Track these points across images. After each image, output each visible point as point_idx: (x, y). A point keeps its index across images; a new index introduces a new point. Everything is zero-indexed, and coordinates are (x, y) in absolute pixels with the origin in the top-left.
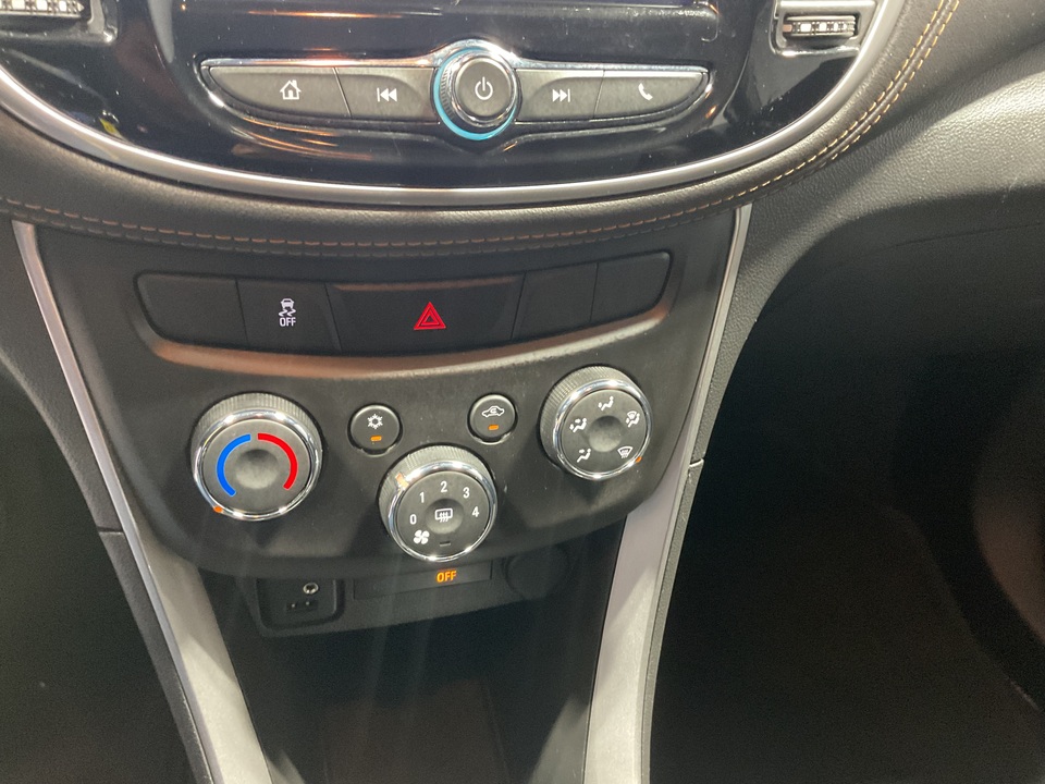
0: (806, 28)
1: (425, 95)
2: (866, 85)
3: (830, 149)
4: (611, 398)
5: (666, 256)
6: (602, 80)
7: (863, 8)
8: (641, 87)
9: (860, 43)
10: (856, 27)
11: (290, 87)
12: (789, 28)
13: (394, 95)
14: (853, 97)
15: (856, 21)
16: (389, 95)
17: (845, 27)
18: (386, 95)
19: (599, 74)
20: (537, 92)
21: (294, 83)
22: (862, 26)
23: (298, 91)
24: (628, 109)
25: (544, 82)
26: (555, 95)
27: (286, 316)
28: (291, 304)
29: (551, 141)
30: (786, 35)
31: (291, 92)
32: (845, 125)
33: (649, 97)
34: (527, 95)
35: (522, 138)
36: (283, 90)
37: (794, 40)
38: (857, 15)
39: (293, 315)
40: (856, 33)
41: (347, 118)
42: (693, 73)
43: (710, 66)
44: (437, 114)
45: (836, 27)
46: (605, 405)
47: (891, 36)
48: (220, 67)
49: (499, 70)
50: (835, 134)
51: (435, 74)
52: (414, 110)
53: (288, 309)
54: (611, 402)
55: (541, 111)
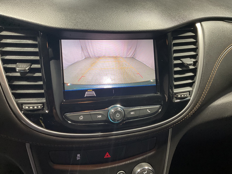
0: (179, 96)
1: (106, 116)
2: (192, 104)
3: (187, 117)
4: (146, 171)
5: (155, 138)
6: (140, 109)
7: (190, 90)
8: (148, 110)
9: (191, 97)
10: (189, 94)
11: (81, 117)
12: (176, 96)
13: (101, 116)
14: (190, 107)
15: (189, 93)
16: (100, 116)
17: (187, 95)
18: (99, 116)
19: (140, 108)
20: (128, 113)
21: (82, 116)
22: (191, 94)
23: (83, 117)
24: (146, 114)
25: (129, 111)
26: (131, 113)
27: (78, 157)
28: (79, 155)
29: (131, 121)
30: (175, 97)
31: (81, 118)
32: (189, 112)
33: (149, 112)
34: (126, 113)
35: (125, 121)
36: (80, 118)
37: (177, 98)
38: (189, 92)
39: (80, 157)
40: (189, 95)
41: (92, 121)
42: (158, 106)
43: (161, 105)
44: (109, 119)
45: (185, 95)
46: (145, 173)
47: (197, 95)
48: (68, 115)
49: (120, 111)
50: (188, 114)
51: (108, 111)
52: (105, 119)
53: (79, 156)
54: (146, 172)
55: (129, 116)
